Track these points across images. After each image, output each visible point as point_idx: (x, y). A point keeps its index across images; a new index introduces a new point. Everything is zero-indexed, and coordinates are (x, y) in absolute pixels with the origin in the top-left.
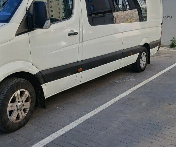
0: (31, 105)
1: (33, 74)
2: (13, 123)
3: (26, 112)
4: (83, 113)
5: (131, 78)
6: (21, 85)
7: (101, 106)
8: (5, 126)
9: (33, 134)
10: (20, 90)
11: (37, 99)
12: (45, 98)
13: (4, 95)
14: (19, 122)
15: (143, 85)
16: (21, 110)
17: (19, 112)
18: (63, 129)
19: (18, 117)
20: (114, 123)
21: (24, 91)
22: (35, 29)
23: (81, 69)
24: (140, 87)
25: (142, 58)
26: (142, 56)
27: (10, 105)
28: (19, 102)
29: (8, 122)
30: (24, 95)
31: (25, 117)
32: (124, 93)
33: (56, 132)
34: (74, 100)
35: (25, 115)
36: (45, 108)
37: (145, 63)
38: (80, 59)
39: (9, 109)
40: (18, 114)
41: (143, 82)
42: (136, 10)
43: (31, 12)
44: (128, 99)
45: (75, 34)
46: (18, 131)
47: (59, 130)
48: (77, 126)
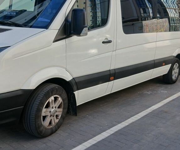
0: (63, 111)
1: (68, 80)
2: (46, 129)
3: (58, 119)
4: (114, 123)
5: (162, 90)
6: (55, 91)
7: (132, 118)
8: (38, 131)
9: (65, 141)
10: (55, 96)
11: (69, 106)
12: (77, 105)
13: (40, 100)
14: (51, 128)
15: (175, 98)
16: (54, 116)
17: (52, 118)
18: (94, 138)
19: (50, 123)
20: (147, 136)
21: (58, 97)
22: (71, 36)
23: (113, 78)
24: (173, 100)
25: (174, 69)
26: (174, 67)
27: (44, 110)
28: (53, 107)
29: (41, 127)
30: (58, 102)
31: (57, 124)
32: (156, 105)
33: (88, 141)
34: (104, 109)
35: (57, 121)
36: (76, 115)
37: (177, 75)
38: (112, 68)
39: (43, 114)
40: (51, 120)
41: (175, 94)
42: (167, 19)
43: (70, 19)
44: (161, 111)
45: (109, 42)
46: (49, 137)
47: (90, 139)
48: (109, 137)
